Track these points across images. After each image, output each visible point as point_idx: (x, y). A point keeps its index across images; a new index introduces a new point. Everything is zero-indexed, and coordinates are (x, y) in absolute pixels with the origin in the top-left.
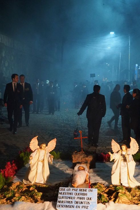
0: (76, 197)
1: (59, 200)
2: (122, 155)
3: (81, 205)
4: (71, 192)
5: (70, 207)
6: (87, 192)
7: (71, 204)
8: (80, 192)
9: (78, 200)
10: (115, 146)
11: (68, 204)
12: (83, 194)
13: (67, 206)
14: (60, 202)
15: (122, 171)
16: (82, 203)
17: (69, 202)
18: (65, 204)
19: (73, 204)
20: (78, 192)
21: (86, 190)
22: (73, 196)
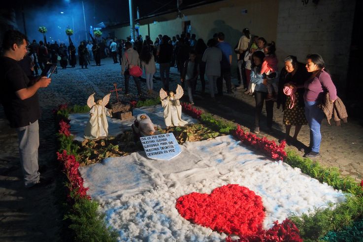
0: (159, 143)
1: (145, 149)
2: (170, 100)
3: (168, 150)
4: (152, 140)
5: (159, 153)
6: (166, 137)
7: (158, 151)
8: (160, 138)
9: (162, 146)
10: (163, 94)
11: (156, 151)
12: (163, 140)
13: (156, 153)
14: (147, 150)
15: (173, 114)
16: (167, 148)
17: (155, 149)
18: (153, 152)
19: (160, 150)
20: (158, 139)
21: (164, 136)
22: (156, 143)
